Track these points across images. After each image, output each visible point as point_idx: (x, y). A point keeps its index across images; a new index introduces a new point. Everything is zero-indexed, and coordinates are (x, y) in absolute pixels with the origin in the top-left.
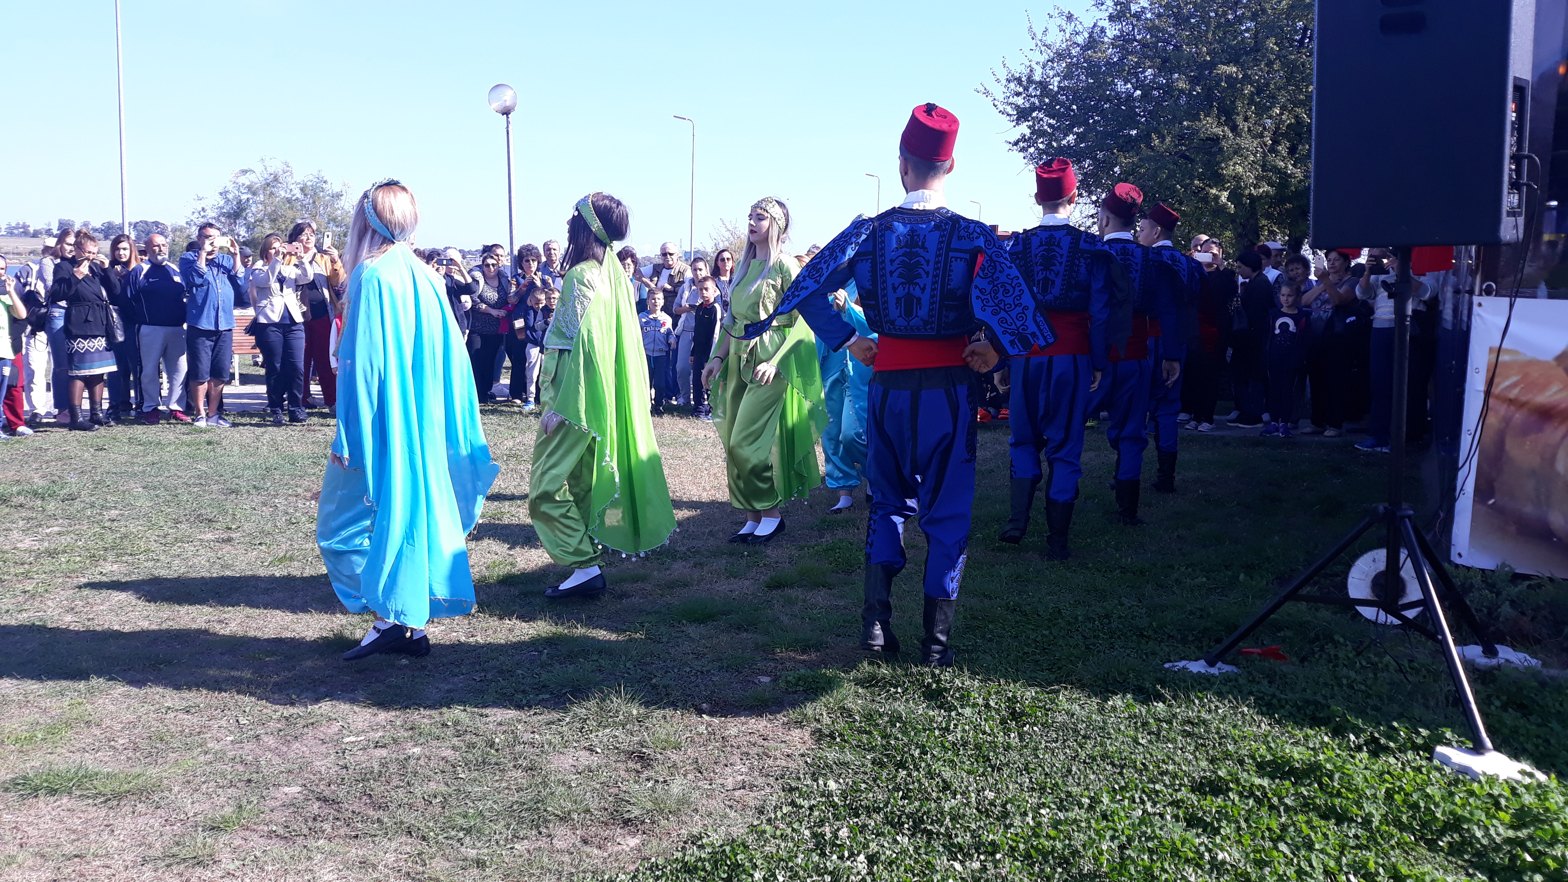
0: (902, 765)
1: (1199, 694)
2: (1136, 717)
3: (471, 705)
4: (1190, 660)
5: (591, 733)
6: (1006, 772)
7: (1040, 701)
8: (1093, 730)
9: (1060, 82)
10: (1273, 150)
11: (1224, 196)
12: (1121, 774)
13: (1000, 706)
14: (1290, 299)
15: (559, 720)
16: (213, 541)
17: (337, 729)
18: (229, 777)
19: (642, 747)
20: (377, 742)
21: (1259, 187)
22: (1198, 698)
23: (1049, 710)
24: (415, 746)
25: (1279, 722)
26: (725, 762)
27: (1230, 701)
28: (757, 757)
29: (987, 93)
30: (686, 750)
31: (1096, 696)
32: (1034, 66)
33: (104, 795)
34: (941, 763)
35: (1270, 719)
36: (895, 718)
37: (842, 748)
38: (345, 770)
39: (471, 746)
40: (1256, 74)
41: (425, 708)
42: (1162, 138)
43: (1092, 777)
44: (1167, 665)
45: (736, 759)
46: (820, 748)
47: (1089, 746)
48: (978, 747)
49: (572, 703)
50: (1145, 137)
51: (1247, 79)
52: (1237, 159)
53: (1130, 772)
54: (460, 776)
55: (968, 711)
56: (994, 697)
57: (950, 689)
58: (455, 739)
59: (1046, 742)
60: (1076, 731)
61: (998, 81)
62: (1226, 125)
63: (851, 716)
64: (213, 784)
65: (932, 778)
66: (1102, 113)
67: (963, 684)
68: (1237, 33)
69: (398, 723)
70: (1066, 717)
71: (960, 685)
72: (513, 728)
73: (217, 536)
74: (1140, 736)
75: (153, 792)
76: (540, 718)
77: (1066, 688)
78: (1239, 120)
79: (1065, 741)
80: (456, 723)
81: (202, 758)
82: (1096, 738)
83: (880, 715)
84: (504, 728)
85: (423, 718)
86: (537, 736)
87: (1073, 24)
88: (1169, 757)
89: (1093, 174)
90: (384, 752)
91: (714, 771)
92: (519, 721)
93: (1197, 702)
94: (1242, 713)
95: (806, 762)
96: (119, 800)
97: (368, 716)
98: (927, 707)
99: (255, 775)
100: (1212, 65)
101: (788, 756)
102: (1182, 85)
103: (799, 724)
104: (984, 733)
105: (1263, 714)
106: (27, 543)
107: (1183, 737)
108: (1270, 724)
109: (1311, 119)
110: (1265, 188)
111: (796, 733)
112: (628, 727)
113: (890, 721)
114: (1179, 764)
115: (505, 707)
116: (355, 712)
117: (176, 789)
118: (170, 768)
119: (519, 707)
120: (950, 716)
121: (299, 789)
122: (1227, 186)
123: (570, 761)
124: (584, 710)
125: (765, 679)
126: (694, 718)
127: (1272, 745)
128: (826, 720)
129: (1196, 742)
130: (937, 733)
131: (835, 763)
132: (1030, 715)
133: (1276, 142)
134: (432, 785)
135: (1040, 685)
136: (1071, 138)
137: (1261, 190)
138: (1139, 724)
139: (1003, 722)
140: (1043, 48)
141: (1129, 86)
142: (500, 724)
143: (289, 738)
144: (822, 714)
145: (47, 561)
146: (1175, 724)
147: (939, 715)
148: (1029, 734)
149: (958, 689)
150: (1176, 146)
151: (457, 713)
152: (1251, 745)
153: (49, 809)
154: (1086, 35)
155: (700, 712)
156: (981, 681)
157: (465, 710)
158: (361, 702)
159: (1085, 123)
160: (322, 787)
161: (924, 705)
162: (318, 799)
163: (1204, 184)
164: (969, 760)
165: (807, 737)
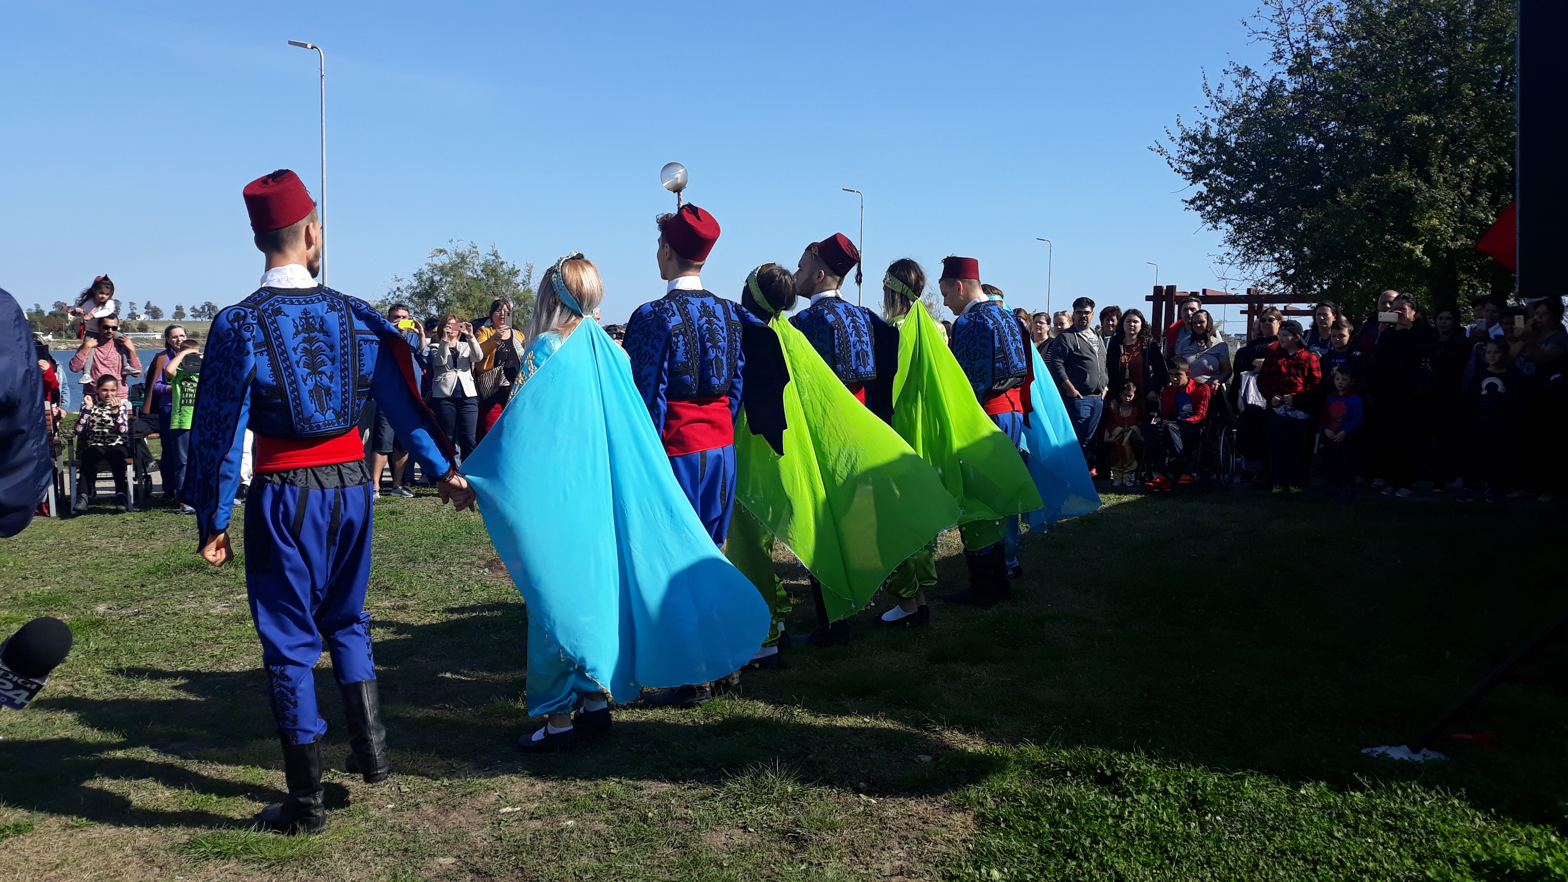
0: (1071, 855)
1: (1402, 783)
2: (1330, 807)
3: (626, 777)
4: (1391, 745)
5: (745, 810)
6: (1185, 865)
7: (1224, 788)
8: (1282, 820)
9: (1238, 139)
10: (1472, 200)
11: (1419, 250)
12: (1314, 870)
13: (1179, 793)
14: (1497, 356)
15: (713, 795)
16: (389, 608)
17: (494, 799)
18: (387, 846)
19: (797, 826)
20: (533, 814)
21: (1457, 240)
22: (1401, 788)
23: (1233, 797)
24: (570, 818)
25: (1496, 818)
26: (883, 845)
27: (1438, 792)
28: (916, 842)
29: (1161, 152)
30: (842, 832)
31: (1286, 783)
32: (1210, 123)
33: (269, 860)
34: (1113, 854)
35: (1486, 813)
36: (1064, 804)
37: (1007, 835)
38: (499, 841)
39: (625, 820)
40: (1451, 122)
41: (581, 779)
42: (1349, 193)
43: (1282, 873)
44: (1364, 751)
45: (894, 842)
46: (983, 834)
47: (1278, 839)
48: (1154, 837)
49: (727, 778)
50: (1330, 191)
51: (1440, 129)
52: (1432, 212)
53: (1325, 869)
54: (612, 851)
55: (1144, 798)
56: (1173, 782)
57: (1124, 774)
58: (609, 812)
59: (1230, 833)
60: (1263, 822)
61: (1172, 139)
62: (1419, 176)
63: (1017, 800)
64: (370, 852)
65: (1104, 870)
66: (1283, 169)
67: (1139, 768)
68: (1427, 81)
69: (554, 794)
70: (1251, 806)
71: (1136, 769)
72: (667, 802)
73: (393, 604)
74: (1335, 829)
75: (315, 858)
76: (693, 792)
77: (1252, 775)
78: (1433, 170)
79: (1251, 832)
80: (611, 795)
81: (363, 825)
82: (1285, 830)
83: (1049, 800)
84: (658, 802)
85: (579, 789)
86: (690, 812)
87: (1250, 79)
88: (1369, 854)
89: (1275, 231)
90: (538, 824)
91: (870, 855)
92: (673, 795)
93: (1399, 792)
94: (1452, 805)
95: (968, 849)
96: (282, 866)
97: (526, 786)
98: (1100, 792)
99: (412, 844)
100: (1402, 115)
101: (949, 841)
102: (1368, 136)
103: (961, 808)
104: (1162, 822)
105: (1477, 808)
106: (219, 609)
107: (1384, 831)
108: (1485, 820)
109: (1513, 166)
110: (1462, 241)
111: (958, 817)
112: (783, 805)
113: (1059, 807)
114: (1381, 862)
115: (660, 780)
116: (513, 782)
117: (337, 856)
118: (332, 834)
119: (674, 780)
120: (1124, 802)
121: (453, 860)
122: (1420, 239)
123: (723, 838)
124: (738, 786)
125: (926, 758)
126: (851, 798)
127: (1489, 843)
128: (990, 803)
129: (1400, 836)
130: (1110, 821)
131: (999, 850)
132: (1212, 803)
133: (1475, 192)
134: (584, 860)
135: (1223, 771)
136: (1250, 194)
137: (1459, 243)
138: (1334, 815)
139: (1183, 810)
140: (1219, 105)
141: (1311, 139)
142: (654, 798)
143: (447, 807)
144: (985, 798)
145: (235, 626)
146: (1375, 817)
147: (1113, 801)
148: (1212, 824)
149: (1133, 774)
150: (1365, 199)
151: (612, 785)
152: (1463, 843)
153: (218, 871)
154: (1264, 89)
155: (857, 791)
156: (1159, 765)
157: (620, 782)
158: (519, 772)
159: (1265, 179)
160: (476, 859)
161: (1096, 791)
162: (472, 871)
163: (1395, 238)
164: (1145, 850)
165: (970, 821)
